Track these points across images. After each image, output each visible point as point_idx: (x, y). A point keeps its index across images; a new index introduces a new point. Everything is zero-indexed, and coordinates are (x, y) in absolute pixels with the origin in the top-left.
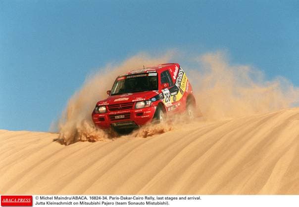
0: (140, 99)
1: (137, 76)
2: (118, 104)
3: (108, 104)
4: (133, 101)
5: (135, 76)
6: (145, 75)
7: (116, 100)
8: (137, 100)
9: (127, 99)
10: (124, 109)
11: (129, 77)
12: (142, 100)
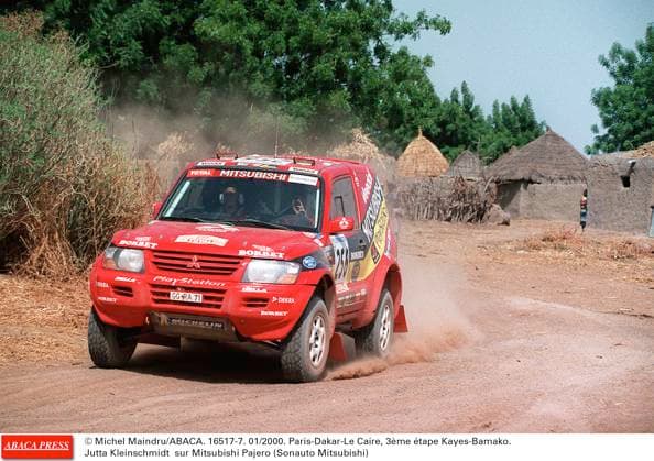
0: (266, 251)
1: (257, 175)
2: (188, 251)
3: (154, 245)
4: (242, 253)
5: (248, 175)
6: (282, 177)
7: (181, 239)
8: (257, 254)
9: (221, 242)
10: (205, 272)
11: (228, 173)
12: (273, 255)
